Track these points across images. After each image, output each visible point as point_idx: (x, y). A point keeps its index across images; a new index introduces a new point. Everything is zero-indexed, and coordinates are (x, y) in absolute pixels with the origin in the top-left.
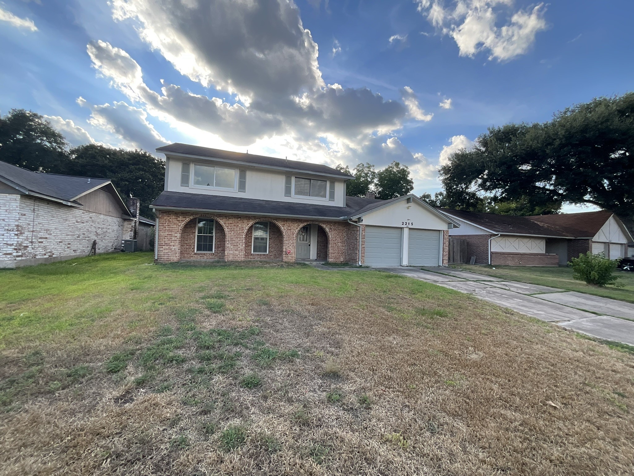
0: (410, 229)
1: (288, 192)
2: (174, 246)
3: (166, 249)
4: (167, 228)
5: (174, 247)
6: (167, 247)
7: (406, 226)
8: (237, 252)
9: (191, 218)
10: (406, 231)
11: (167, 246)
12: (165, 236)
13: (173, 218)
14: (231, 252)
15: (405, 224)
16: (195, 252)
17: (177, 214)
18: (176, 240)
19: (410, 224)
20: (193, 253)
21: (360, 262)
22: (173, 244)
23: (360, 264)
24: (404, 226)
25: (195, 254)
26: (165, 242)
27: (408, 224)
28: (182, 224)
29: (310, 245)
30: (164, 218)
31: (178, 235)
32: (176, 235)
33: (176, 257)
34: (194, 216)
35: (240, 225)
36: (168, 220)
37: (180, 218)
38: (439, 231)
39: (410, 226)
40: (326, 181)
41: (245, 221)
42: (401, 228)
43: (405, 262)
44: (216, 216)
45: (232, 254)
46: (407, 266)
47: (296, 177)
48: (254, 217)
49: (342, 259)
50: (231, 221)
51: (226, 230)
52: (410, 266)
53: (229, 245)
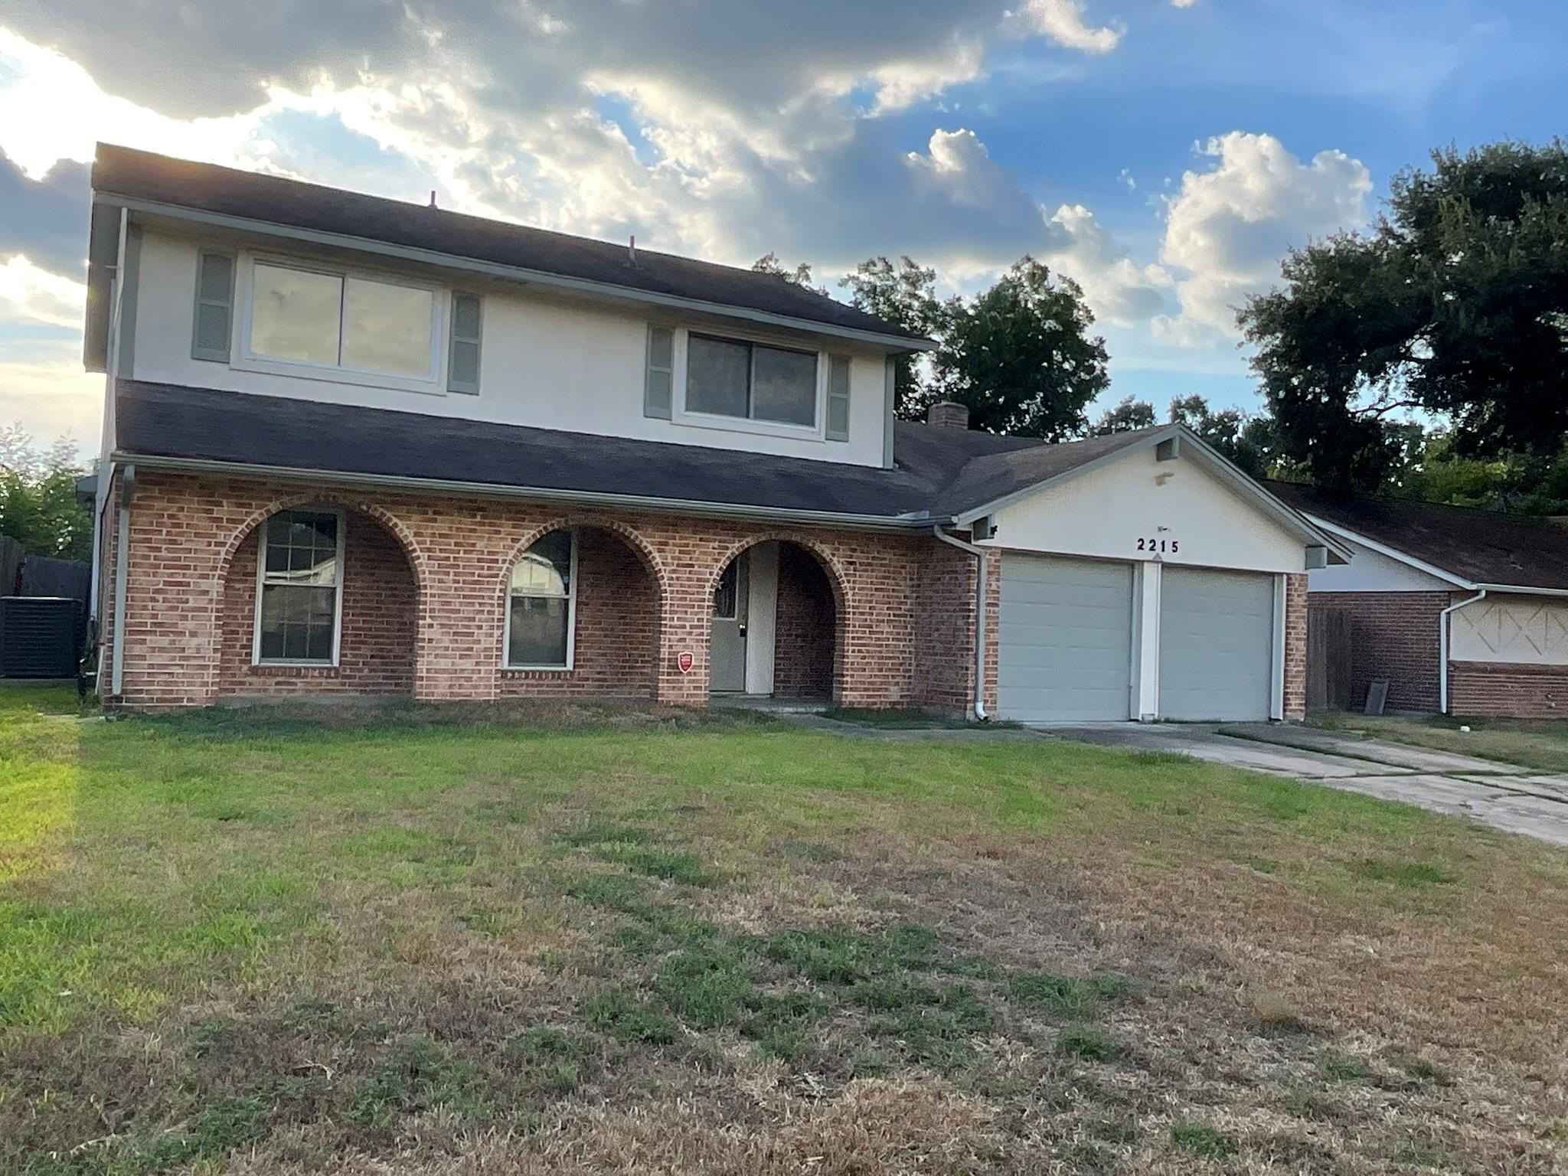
0: (1167, 567)
1: (657, 401)
2: (193, 634)
3: (162, 650)
5: (195, 641)
6: (164, 641)
7: (1151, 556)
8: (468, 664)
10: (1152, 577)
11: (164, 634)
12: (157, 591)
13: (190, 511)
14: (444, 664)
15: (1147, 545)
16: (256, 660)
17: (209, 489)
18: (205, 610)
19: (1169, 547)
20: (245, 668)
21: (980, 706)
22: (190, 625)
23: (982, 713)
24: (1145, 555)
26: (155, 616)
28: (232, 537)
29: (744, 633)
30: (150, 508)
31: (215, 586)
32: (204, 584)
33: (206, 684)
34: (286, 498)
35: (480, 545)
36: (171, 516)
37: (225, 510)
38: (1272, 574)
39: (1169, 557)
40: (815, 355)
41: (506, 527)
42: (1132, 565)
43: (1148, 705)
44: (382, 503)
45: (445, 671)
46: (1155, 722)
47: (691, 335)
49: (894, 694)
50: (442, 525)
51: (424, 565)
52: (1167, 721)
53: (435, 633)
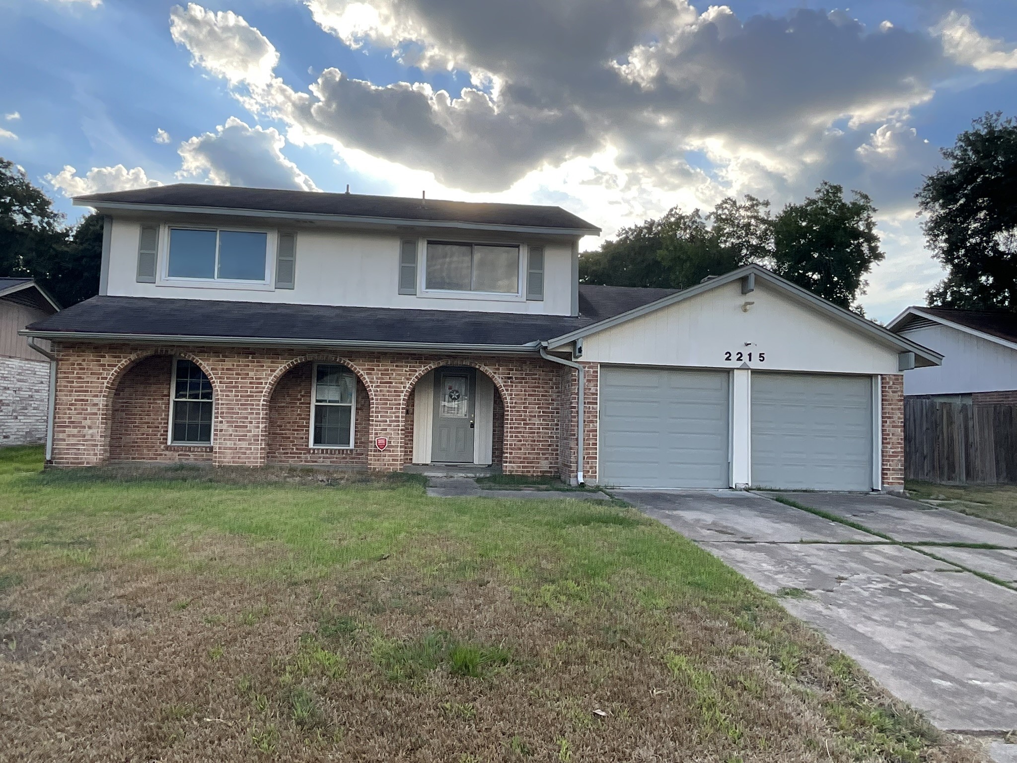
0: (755, 372)
1: (407, 283)
2: (90, 427)
3: (74, 436)
4: (75, 384)
5: (91, 431)
6: (75, 431)
7: (739, 364)
8: (244, 444)
9: (133, 357)
10: (742, 383)
11: (75, 427)
12: (72, 405)
13: (89, 361)
14: (229, 444)
15: (734, 357)
16: (169, 443)
17: (99, 348)
18: (96, 414)
19: (756, 357)
20: (162, 446)
21: (580, 474)
22: (88, 422)
23: (581, 480)
24: (733, 364)
25: (167, 448)
26: (70, 418)
27: (745, 358)
28: (111, 374)
29: (472, 426)
30: (68, 360)
31: (101, 401)
32: (96, 400)
33: (95, 454)
34: (139, 352)
35: (251, 374)
36: (79, 364)
37: (107, 360)
38: (870, 377)
39: (756, 364)
40: (518, 247)
41: (267, 363)
42: (728, 372)
43: (741, 476)
44: (193, 352)
45: (230, 448)
46: (747, 490)
47: (429, 243)
48: (290, 351)
49: (544, 465)
50: (228, 364)
51: (217, 386)
52: (759, 489)
53: (224, 426)
